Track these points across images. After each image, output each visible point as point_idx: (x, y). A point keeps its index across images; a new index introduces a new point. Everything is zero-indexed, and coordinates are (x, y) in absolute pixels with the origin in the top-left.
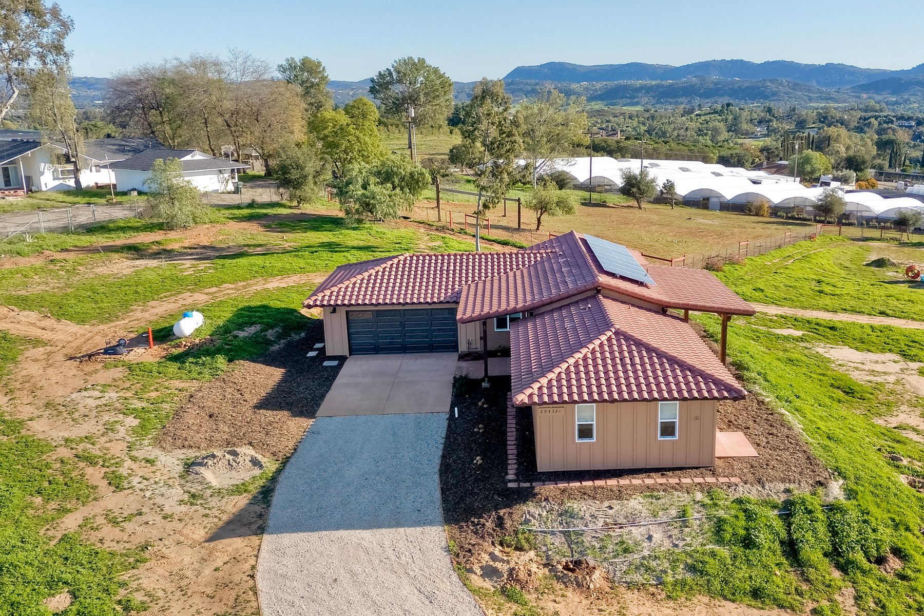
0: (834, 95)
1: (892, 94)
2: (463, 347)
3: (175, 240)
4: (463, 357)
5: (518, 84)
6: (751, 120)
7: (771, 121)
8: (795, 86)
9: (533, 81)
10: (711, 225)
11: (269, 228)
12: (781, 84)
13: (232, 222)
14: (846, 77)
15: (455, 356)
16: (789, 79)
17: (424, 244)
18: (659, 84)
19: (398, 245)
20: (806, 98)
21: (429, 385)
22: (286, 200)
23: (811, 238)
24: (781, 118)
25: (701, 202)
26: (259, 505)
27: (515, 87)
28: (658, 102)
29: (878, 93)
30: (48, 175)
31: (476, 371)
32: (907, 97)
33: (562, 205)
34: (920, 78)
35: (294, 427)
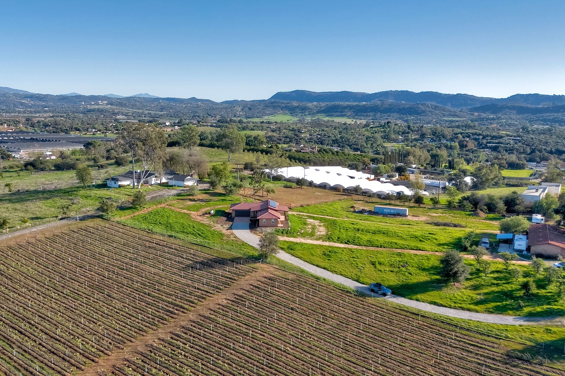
0: (458, 113)
1: (492, 113)
3: (195, 198)
6: (398, 132)
7: (408, 133)
8: (436, 108)
12: (427, 106)
13: (203, 194)
15: (250, 217)
16: (434, 103)
17: (242, 199)
18: (357, 105)
19: (237, 200)
20: (441, 115)
21: (247, 220)
22: (211, 189)
23: (340, 200)
24: (415, 131)
25: (323, 186)
26: (231, 228)
27: (276, 104)
28: (357, 115)
29: (484, 112)
30: (153, 181)
31: (253, 219)
32: (500, 115)
33: (273, 191)
34: (509, 104)
35: (231, 223)
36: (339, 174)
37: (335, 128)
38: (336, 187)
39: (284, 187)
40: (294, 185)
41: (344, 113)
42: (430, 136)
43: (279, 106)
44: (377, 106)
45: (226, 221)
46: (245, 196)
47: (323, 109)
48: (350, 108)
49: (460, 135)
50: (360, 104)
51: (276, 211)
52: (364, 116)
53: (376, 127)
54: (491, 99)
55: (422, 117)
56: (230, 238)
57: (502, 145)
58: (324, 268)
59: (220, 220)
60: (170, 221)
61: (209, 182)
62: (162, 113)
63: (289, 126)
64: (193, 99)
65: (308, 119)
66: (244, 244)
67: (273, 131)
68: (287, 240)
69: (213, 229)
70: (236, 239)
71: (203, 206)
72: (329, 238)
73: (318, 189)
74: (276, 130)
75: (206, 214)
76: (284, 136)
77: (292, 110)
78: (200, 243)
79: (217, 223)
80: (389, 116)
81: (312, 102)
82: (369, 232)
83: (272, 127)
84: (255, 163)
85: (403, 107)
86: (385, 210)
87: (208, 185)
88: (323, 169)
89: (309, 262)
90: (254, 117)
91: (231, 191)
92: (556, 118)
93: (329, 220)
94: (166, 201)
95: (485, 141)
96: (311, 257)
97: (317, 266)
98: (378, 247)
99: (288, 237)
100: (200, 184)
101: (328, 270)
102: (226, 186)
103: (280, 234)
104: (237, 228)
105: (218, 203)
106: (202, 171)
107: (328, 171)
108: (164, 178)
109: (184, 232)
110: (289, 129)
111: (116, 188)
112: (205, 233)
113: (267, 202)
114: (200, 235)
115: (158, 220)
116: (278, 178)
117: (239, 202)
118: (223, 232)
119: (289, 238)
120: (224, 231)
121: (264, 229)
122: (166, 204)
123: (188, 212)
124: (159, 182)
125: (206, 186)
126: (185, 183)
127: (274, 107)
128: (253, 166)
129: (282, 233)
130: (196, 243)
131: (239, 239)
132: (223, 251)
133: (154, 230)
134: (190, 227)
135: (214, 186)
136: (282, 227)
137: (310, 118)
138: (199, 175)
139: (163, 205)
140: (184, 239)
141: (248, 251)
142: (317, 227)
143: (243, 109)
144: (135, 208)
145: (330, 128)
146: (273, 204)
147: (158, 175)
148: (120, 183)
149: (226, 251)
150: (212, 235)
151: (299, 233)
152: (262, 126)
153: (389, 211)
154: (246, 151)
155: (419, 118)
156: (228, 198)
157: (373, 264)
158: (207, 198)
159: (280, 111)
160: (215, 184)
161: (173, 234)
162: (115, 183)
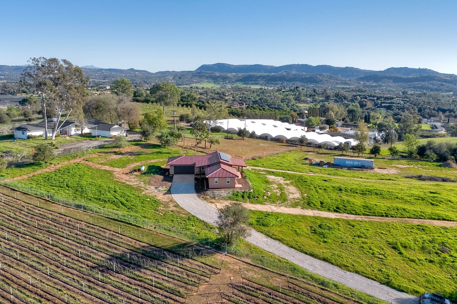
0: (348, 82)
1: (374, 82)
2: (195, 173)
3: (122, 150)
4: (195, 175)
5: (203, 73)
6: (306, 95)
7: (315, 95)
8: (330, 78)
9: (210, 72)
10: (264, 146)
11: (142, 147)
12: (324, 76)
13: (133, 146)
14: (355, 73)
15: (194, 175)
16: (328, 74)
17: (182, 152)
18: (268, 75)
19: (176, 152)
20: (335, 83)
21: (190, 179)
22: (143, 139)
23: (290, 151)
24: (320, 94)
25: (265, 138)
26: (169, 192)
27: (202, 74)
28: (268, 83)
29: (368, 81)
30: (73, 131)
31: (199, 177)
32: (381, 84)
33: (217, 142)
34: (387, 75)
35: (170, 184)
36: (275, 126)
37: (253, 92)
38: (278, 138)
39: (225, 138)
40: (235, 136)
41: (257, 82)
42: (333, 98)
43: (204, 76)
44: (284, 76)
45: (162, 181)
46: (185, 148)
47: (240, 78)
48: (263, 77)
49: (358, 97)
50: (270, 74)
51: (231, 166)
52: (273, 84)
53: (287, 91)
54: (372, 72)
55: (319, 85)
56: (169, 207)
57: (394, 105)
58: (325, 260)
59: (154, 179)
60: (84, 183)
61: (141, 133)
62: (104, 81)
63: (214, 90)
64: (132, 70)
65: (228, 86)
66: (190, 218)
67: (201, 94)
68: (253, 209)
69: (143, 193)
70: (178, 210)
71: (132, 160)
72: (309, 204)
73: (260, 141)
74: (204, 94)
75: (135, 171)
76: (211, 98)
77: (215, 79)
78: (122, 217)
79: (149, 183)
80: (293, 84)
81: (231, 73)
82: (357, 193)
83: (200, 91)
84: (191, 115)
85: (305, 77)
86: (347, 162)
87: (140, 135)
88: (259, 122)
89: (297, 247)
90: (184, 85)
91: (167, 142)
92: (423, 86)
93: (294, 176)
94: (83, 154)
95: (379, 102)
96: (297, 238)
97: (312, 255)
98: (382, 216)
99: (252, 203)
100: (129, 134)
101: (332, 264)
102: (162, 136)
103: (240, 199)
104: (178, 192)
105: (151, 156)
106: (133, 120)
107: (264, 123)
108: (86, 129)
109: (100, 199)
110: (215, 93)
111: (24, 139)
112: (131, 201)
113: (216, 154)
114: (123, 204)
115: (67, 180)
116: (217, 130)
117: (178, 155)
118: (159, 198)
119: (255, 206)
120: (161, 197)
121: (216, 192)
122: (82, 158)
123: (111, 169)
124: (80, 132)
125: (137, 137)
126: (111, 133)
127: (200, 77)
128: (189, 118)
129: (243, 197)
130: (116, 217)
131: (182, 209)
132: (158, 231)
133: (56, 197)
134: (109, 192)
135: (147, 136)
136: (241, 188)
137: (230, 86)
138: (129, 124)
139: (77, 160)
140: (98, 210)
141: (199, 230)
142: (285, 186)
143: (174, 78)
144: (39, 165)
145: (249, 92)
146: (225, 156)
147: (79, 124)
148: (29, 134)
149: (163, 232)
150: (142, 203)
151: (265, 197)
152: (191, 90)
153: (352, 163)
154: (180, 105)
155: (317, 86)
156: (164, 150)
157: (394, 248)
158: (137, 151)
159: (205, 80)
160: (147, 133)
161: (83, 203)
162: (23, 134)
